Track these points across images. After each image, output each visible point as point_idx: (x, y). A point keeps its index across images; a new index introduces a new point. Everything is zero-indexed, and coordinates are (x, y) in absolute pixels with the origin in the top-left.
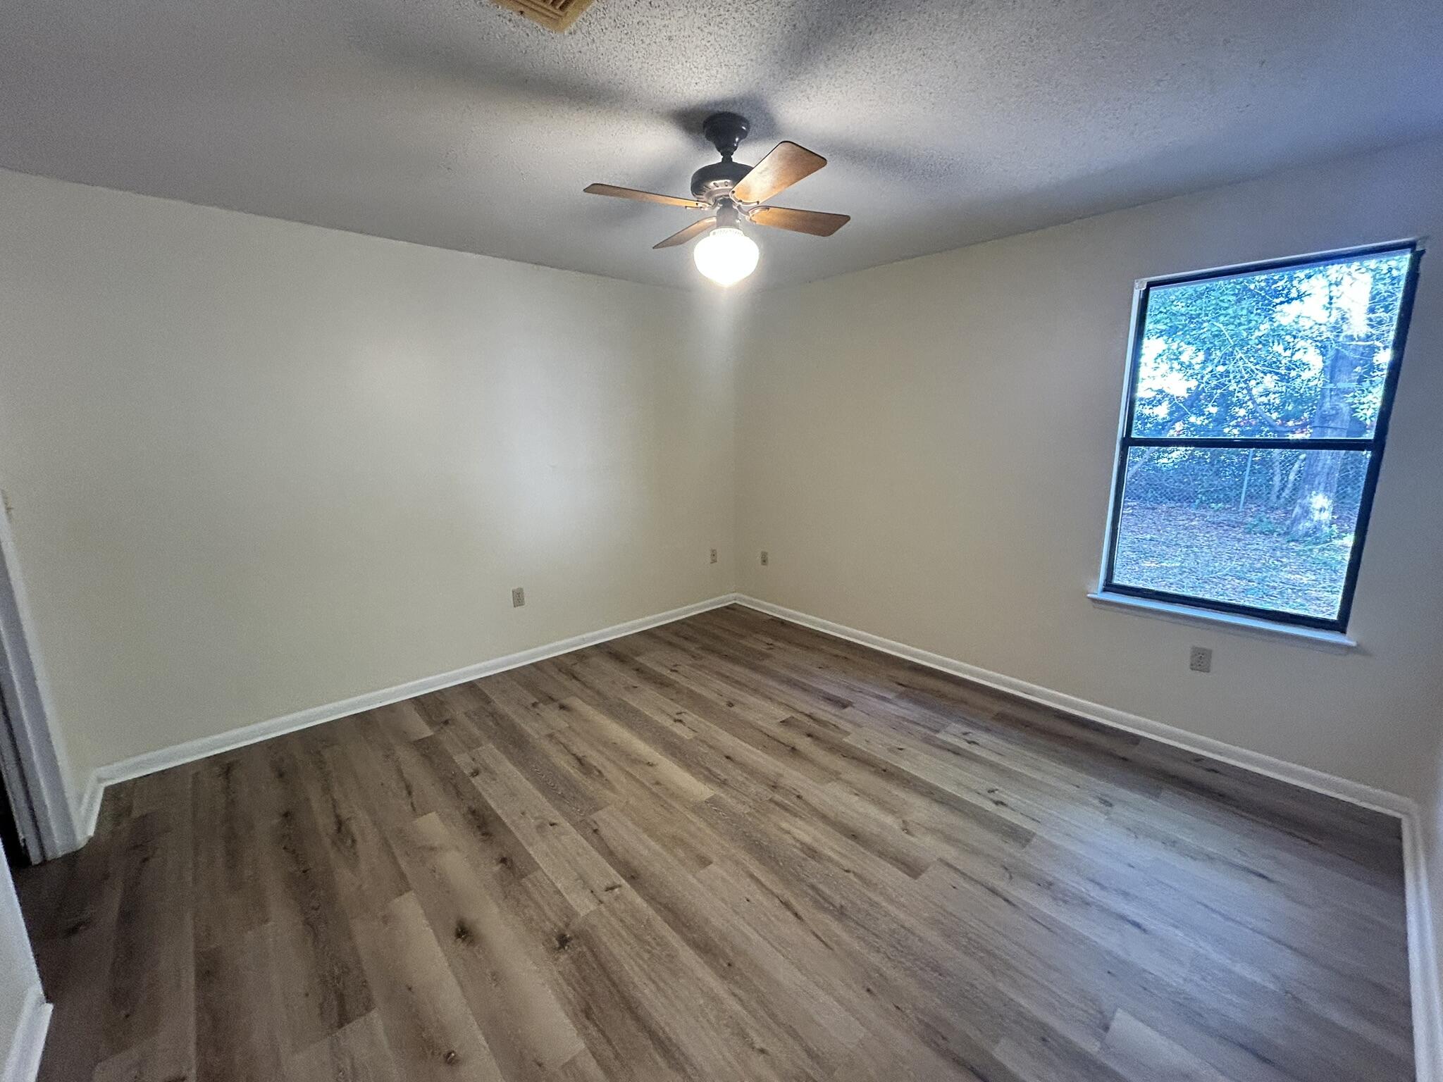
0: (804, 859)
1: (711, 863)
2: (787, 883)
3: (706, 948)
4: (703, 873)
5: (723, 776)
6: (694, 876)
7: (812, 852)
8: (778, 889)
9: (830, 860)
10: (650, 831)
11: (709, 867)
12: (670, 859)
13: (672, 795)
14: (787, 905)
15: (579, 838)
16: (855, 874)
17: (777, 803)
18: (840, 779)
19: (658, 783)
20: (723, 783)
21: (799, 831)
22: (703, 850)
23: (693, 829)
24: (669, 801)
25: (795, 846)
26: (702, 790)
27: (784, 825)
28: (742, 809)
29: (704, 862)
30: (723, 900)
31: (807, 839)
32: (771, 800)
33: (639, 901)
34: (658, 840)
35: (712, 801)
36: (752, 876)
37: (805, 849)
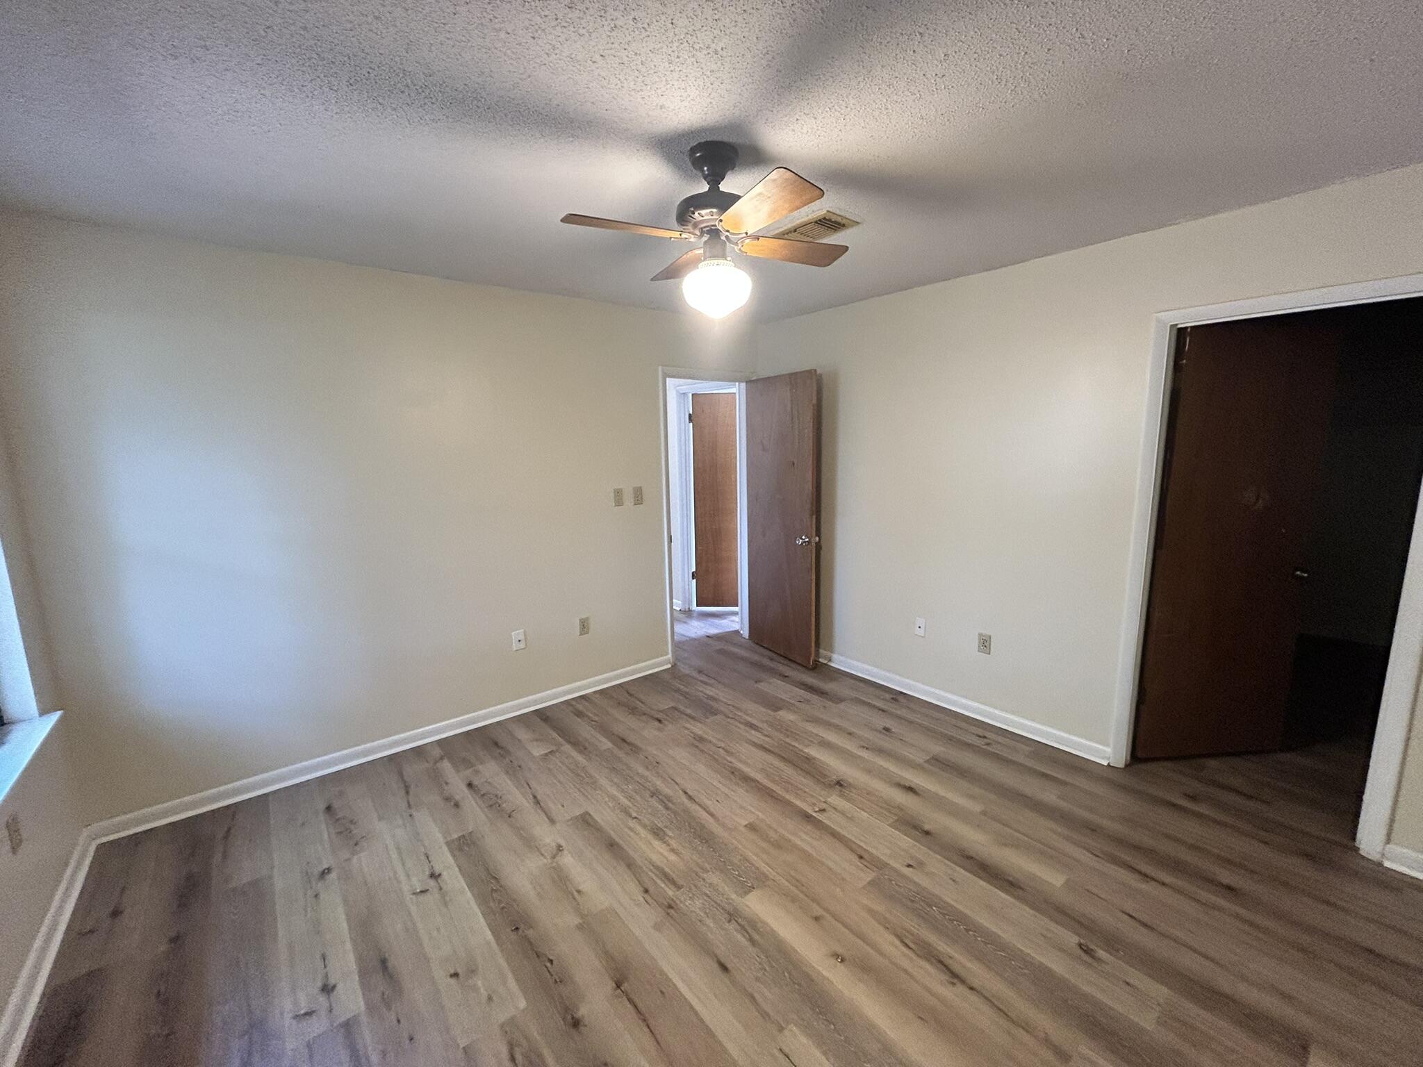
0: (666, 827)
1: (746, 826)
2: (686, 811)
3: (746, 779)
4: (751, 819)
5: (731, 927)
6: (758, 816)
7: (658, 833)
8: (694, 808)
9: (644, 826)
10: (807, 857)
11: (747, 823)
12: (781, 830)
13: (794, 900)
14: (690, 798)
15: (874, 852)
16: (630, 816)
17: (673, 882)
18: (582, 916)
19: (817, 919)
20: (733, 915)
21: (661, 851)
22: (752, 836)
23: (764, 856)
24: (796, 891)
25: (670, 837)
26: (757, 905)
27: (672, 857)
28: (715, 878)
29: (751, 827)
30: (735, 801)
31: (657, 843)
32: (679, 887)
33: (798, 803)
34: (795, 846)
35: (746, 890)
36: (712, 815)
37: (661, 834)
